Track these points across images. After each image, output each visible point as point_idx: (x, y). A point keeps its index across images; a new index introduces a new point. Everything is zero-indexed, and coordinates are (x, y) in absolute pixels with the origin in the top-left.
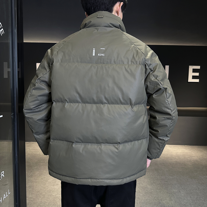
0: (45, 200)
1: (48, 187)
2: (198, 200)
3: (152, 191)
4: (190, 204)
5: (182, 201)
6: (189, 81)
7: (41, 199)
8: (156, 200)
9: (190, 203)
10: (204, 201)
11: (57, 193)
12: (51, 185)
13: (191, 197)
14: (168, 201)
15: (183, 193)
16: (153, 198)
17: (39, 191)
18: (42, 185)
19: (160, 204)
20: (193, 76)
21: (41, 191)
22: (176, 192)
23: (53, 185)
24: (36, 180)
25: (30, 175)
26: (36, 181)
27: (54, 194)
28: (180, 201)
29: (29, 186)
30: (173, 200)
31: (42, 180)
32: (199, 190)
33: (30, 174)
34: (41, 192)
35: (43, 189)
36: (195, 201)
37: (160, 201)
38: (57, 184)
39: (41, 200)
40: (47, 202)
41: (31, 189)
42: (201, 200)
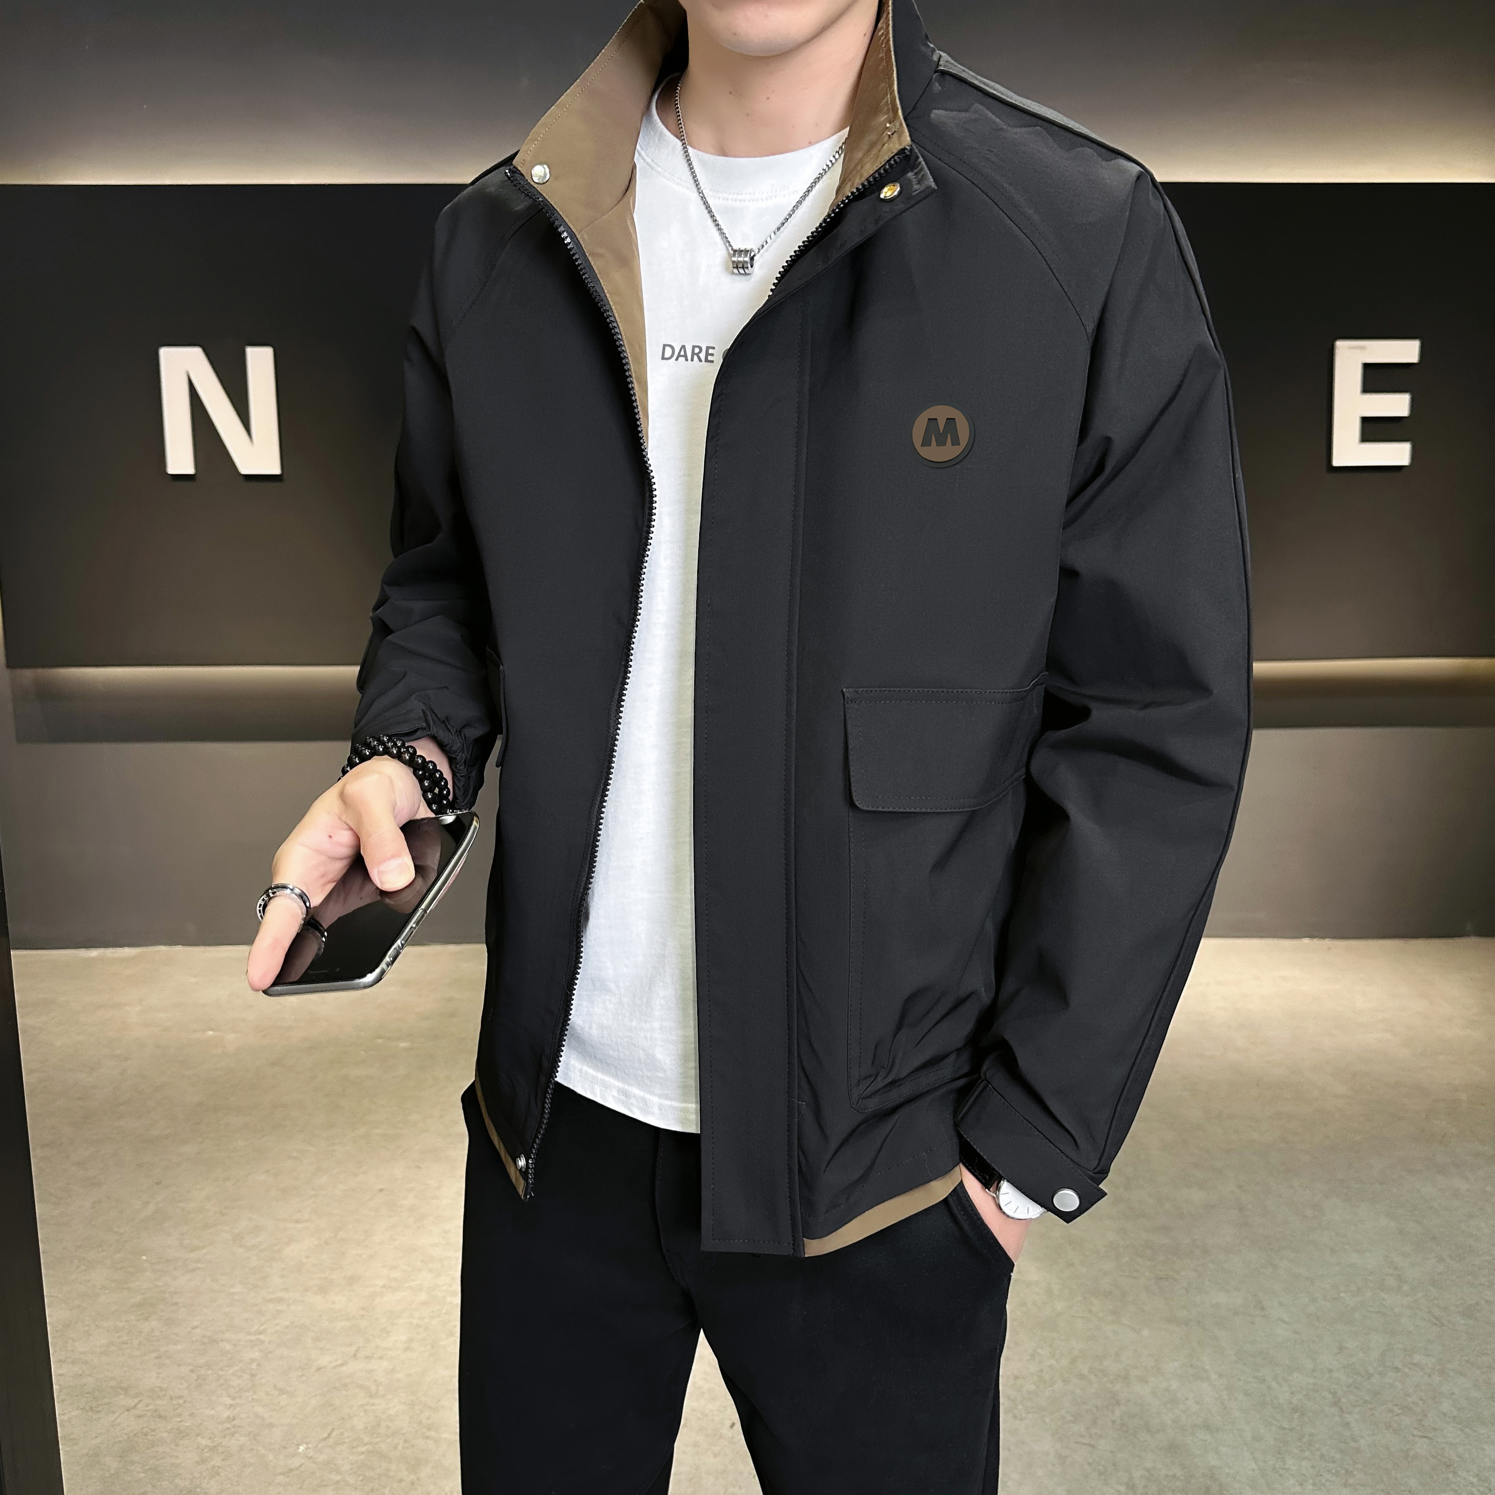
0: (259, 1409)
1: (280, 1300)
2: (1397, 1369)
3: (1059, 1306)
4: (1336, 1403)
5: (1274, 1384)
6: (1336, 462)
7: (229, 1401)
8: (1082, 1377)
9: (1334, 1394)
10: (1437, 1379)
11: (351, 1345)
12: (306, 1290)
13: (1341, 1349)
14: (1175, 1385)
15: (1286, 1319)
16: (1065, 1362)
17: (213, 1341)
18: (238, 1288)
19: (1118, 1413)
20: (1366, 422)
21: (228, 1335)
22: (1236, 1313)
23: (323, 1290)
24: (195, 1249)
25: (151, 1208)
26: (199, 1261)
27: (324, 1361)
28: (1264, 1381)
29: (138, 1298)
30: (1214, 1377)
31: (241, 1250)
32: (1406, 1288)
33: (148, 1203)
34: (228, 1347)
35: (246, 1320)
36: (1370, 1376)
37: (1118, 1387)
38: (352, 1280)
39: (231, 1405)
40: (271, 1426)
41: (154, 1323)
42: (1414, 1364)
